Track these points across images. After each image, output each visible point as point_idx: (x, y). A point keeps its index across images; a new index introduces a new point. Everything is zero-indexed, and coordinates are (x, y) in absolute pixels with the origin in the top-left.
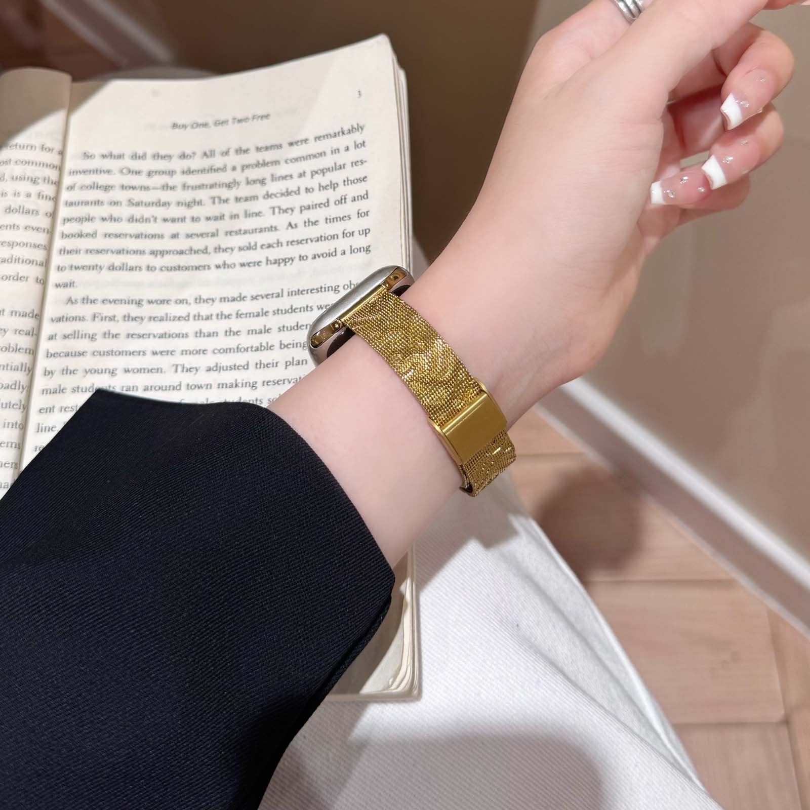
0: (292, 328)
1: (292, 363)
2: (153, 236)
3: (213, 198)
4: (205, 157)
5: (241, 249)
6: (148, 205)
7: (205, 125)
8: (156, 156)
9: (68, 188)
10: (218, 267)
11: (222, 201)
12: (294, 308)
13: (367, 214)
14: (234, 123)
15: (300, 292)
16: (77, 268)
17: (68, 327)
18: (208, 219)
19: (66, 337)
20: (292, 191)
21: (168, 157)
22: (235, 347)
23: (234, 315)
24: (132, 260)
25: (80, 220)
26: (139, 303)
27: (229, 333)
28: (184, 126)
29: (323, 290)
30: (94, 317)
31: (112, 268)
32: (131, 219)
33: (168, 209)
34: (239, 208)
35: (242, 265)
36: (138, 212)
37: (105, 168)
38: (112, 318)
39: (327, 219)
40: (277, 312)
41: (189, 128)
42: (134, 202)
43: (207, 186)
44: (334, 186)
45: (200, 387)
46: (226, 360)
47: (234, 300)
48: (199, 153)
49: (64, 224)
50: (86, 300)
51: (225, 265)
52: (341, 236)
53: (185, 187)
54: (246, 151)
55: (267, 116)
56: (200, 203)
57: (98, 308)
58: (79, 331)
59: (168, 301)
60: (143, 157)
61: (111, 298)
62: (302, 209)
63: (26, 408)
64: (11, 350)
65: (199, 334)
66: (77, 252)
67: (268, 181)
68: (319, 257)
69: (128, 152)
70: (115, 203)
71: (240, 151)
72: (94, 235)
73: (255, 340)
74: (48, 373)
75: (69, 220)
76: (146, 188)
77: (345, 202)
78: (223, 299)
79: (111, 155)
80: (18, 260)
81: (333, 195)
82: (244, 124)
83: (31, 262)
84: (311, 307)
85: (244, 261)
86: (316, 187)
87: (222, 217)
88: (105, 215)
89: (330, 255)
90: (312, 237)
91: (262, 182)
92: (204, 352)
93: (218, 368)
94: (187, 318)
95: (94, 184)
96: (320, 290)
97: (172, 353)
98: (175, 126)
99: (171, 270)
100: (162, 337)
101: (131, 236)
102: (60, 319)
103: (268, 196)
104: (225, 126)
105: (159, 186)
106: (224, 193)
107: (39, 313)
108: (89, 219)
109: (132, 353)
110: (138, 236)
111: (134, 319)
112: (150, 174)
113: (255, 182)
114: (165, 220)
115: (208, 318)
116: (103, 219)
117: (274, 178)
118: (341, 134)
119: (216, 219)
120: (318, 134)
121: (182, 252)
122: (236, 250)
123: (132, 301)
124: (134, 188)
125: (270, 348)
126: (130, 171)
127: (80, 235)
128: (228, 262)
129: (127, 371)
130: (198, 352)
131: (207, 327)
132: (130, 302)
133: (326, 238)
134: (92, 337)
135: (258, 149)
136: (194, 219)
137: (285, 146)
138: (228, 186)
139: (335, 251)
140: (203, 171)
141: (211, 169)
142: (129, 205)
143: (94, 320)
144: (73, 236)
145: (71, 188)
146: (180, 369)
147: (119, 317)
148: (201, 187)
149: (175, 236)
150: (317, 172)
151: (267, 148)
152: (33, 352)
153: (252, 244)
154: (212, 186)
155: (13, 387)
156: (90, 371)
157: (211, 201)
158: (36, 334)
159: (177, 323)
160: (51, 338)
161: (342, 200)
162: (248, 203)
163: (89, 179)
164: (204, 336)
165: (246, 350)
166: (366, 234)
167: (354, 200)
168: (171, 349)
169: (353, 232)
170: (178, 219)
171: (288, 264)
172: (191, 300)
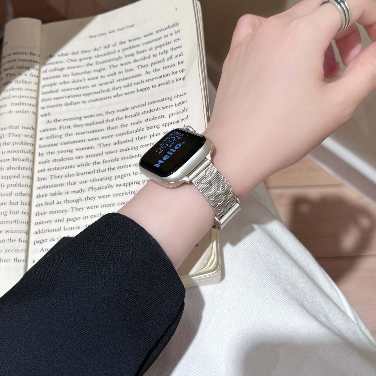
0: (151, 119)
1: (153, 136)
2: (84, 87)
3: (110, 66)
4: (105, 48)
5: (125, 87)
6: (81, 74)
7: (105, 34)
8: (83, 52)
10: (115, 96)
11: (114, 67)
12: (151, 110)
13: (182, 62)
14: (118, 31)
15: (153, 102)
16: (50, 107)
17: (49, 134)
18: (109, 76)
19: (48, 138)
20: (147, 57)
21: (89, 51)
22: (126, 132)
23: (124, 117)
24: (75, 100)
25: (50, 85)
26: (80, 119)
27: (123, 126)
28: (95, 36)
29: (164, 100)
30: (60, 127)
31: (67, 104)
32: (74, 82)
33: (90, 74)
34: (123, 68)
35: (126, 94)
36: (76, 78)
37: (60, 60)
38: (69, 127)
39: (164, 67)
40: (144, 113)
41: (97, 37)
42: (74, 74)
43: (107, 61)
44: (166, 52)
45: (112, 152)
46: (123, 138)
47: (123, 110)
48: (103, 47)
49: (43, 88)
50: (56, 121)
51: (118, 95)
52: (171, 74)
53: (97, 63)
54: (124, 43)
55: (133, 26)
56: (104, 69)
57: (62, 123)
58: (54, 135)
59: (93, 116)
60: (77, 53)
61: (67, 118)
62: (152, 64)
63: (32, 170)
64: (24, 144)
65: (109, 128)
66: (50, 99)
67: (135, 54)
68: (161, 85)
69: (70, 52)
70: (66, 76)
71: (121, 43)
72: (57, 91)
73: (135, 128)
74: (41, 155)
75: (45, 86)
76: (79, 67)
77: (172, 59)
78: (118, 111)
79: (62, 55)
80: (23, 104)
81: (166, 56)
82: (122, 30)
83: (30, 105)
84: (159, 108)
85: (127, 92)
86: (158, 54)
87: (115, 74)
88: (62, 81)
89: (166, 83)
90: (157, 77)
91: (133, 55)
92: (112, 136)
93: (119, 143)
94: (102, 122)
95: (55, 68)
96: (163, 100)
97: (97, 139)
98: (91, 37)
99: (93, 101)
100: (92, 132)
101: (74, 89)
102: (44, 131)
103: (136, 61)
104: (114, 33)
105: (85, 64)
106: (115, 63)
107: (35, 128)
108: (54, 84)
109: (79, 142)
110: (77, 89)
111: (79, 126)
112: (81, 60)
113: (129, 56)
114: (89, 79)
115: (112, 120)
116: (61, 83)
117: (138, 53)
118: (168, 28)
119: (112, 75)
120: (157, 30)
121: (98, 93)
122: (123, 87)
123: (77, 118)
124: (74, 67)
125: (142, 130)
126: (71, 60)
127: (51, 92)
128: (119, 94)
129: (77, 150)
130: (109, 137)
131: (112, 124)
132: (76, 119)
133: (164, 76)
134: (60, 137)
135: (130, 41)
136: (102, 77)
137: (142, 37)
138: (117, 59)
139: (169, 82)
140: (105, 55)
141: (109, 53)
142: (72, 75)
143: (60, 129)
144: (47, 93)
145: (45, 72)
146: (102, 145)
147: (72, 126)
148: (105, 62)
149: (94, 86)
150: (158, 47)
151: (134, 40)
152: (34, 145)
153: (130, 84)
154: (109, 61)
155: (26, 160)
156: (61, 152)
157: (109, 67)
158: (34, 137)
159: (98, 125)
160: (41, 139)
161: (171, 58)
162: (127, 65)
163: (53, 67)
164: (111, 129)
165: (131, 132)
166: (183, 71)
167: (176, 57)
168: (96, 137)
169: (176, 72)
170: (95, 78)
171: (147, 90)
172: (104, 114)
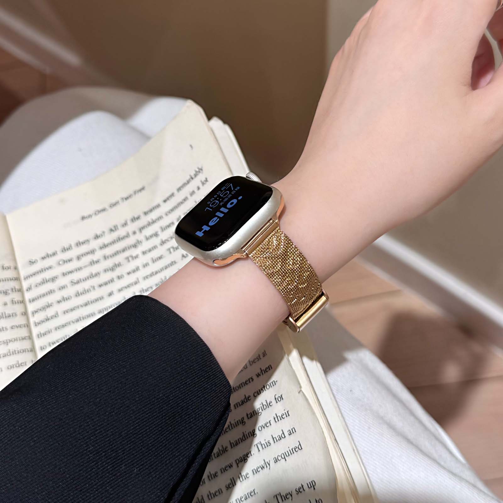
2: (97, 300)
3: (127, 259)
4: (112, 232)
6: (85, 279)
7: (104, 210)
8: (78, 244)
9: (27, 290)
11: (134, 258)
14: (123, 201)
16: (54, 343)
18: (129, 273)
21: (86, 242)
25: (44, 309)
28: (90, 216)
32: (78, 294)
33: (99, 277)
34: (147, 258)
36: (79, 288)
37: (47, 266)
41: (94, 216)
42: (75, 282)
43: (120, 251)
48: (107, 231)
49: (34, 316)
53: (105, 258)
54: (138, 218)
55: (143, 189)
56: (119, 265)
60: (70, 247)
66: (49, 332)
67: (160, 233)
69: (58, 250)
70: (62, 288)
71: (134, 219)
72: (56, 316)
75: (36, 312)
76: (80, 269)
79: (48, 256)
80: (14, 352)
82: (130, 199)
83: (24, 351)
87: (137, 269)
88: (59, 298)
91: (156, 235)
95: (44, 280)
98: (83, 218)
101: (82, 306)
103: (163, 243)
104: (118, 206)
105: (87, 263)
106: (133, 252)
108: (49, 306)
110: (86, 305)
112: (78, 258)
113: (151, 236)
114: (100, 286)
116: (59, 302)
118: (191, 180)
119: (134, 271)
120: (178, 186)
122: (154, 287)
124: (71, 272)
126: (65, 262)
127: (47, 319)
135: (146, 213)
136: (119, 278)
137: (162, 204)
138: (135, 246)
140: (113, 242)
141: (119, 239)
142: (73, 285)
144: (43, 322)
145: (29, 289)
148: (117, 253)
149: (110, 294)
153: (164, 279)
154: (124, 250)
157: (126, 261)
162: (152, 252)
163: (39, 278)
170: (109, 281)
